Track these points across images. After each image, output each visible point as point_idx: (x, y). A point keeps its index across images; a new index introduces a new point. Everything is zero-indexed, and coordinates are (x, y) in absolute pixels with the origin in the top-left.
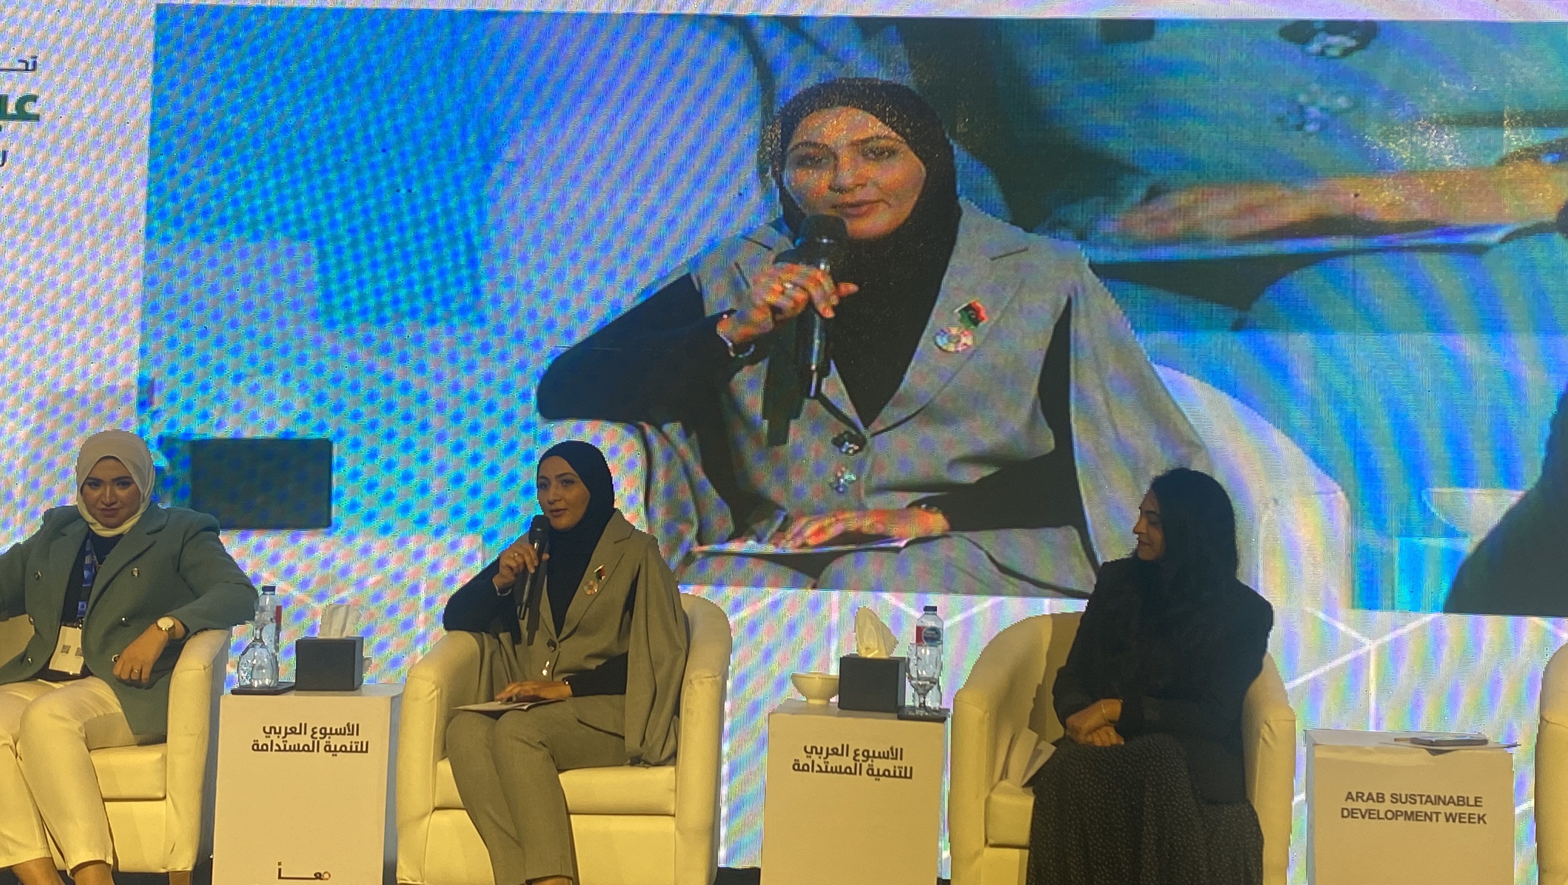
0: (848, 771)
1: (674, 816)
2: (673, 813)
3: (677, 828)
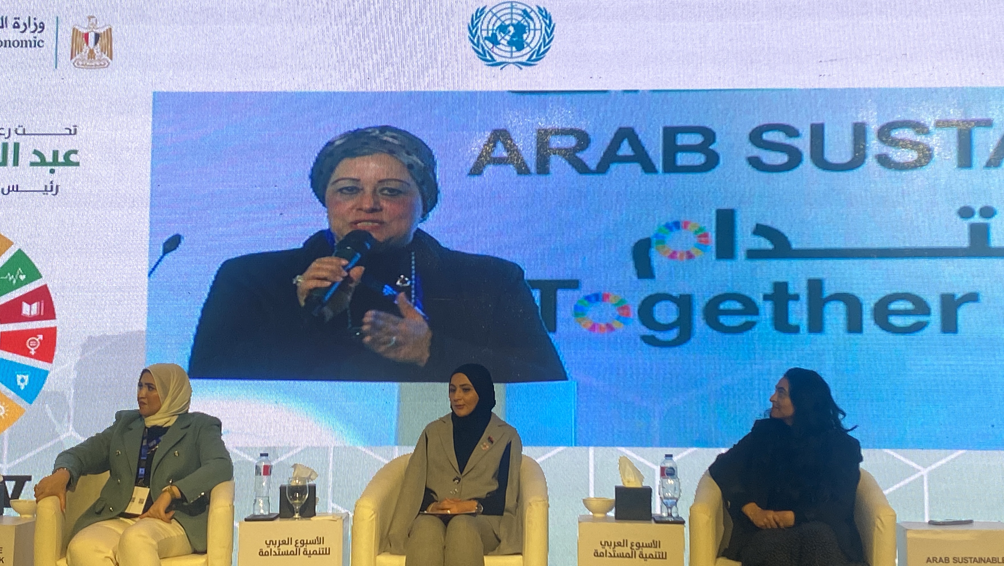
0: (628, 556)
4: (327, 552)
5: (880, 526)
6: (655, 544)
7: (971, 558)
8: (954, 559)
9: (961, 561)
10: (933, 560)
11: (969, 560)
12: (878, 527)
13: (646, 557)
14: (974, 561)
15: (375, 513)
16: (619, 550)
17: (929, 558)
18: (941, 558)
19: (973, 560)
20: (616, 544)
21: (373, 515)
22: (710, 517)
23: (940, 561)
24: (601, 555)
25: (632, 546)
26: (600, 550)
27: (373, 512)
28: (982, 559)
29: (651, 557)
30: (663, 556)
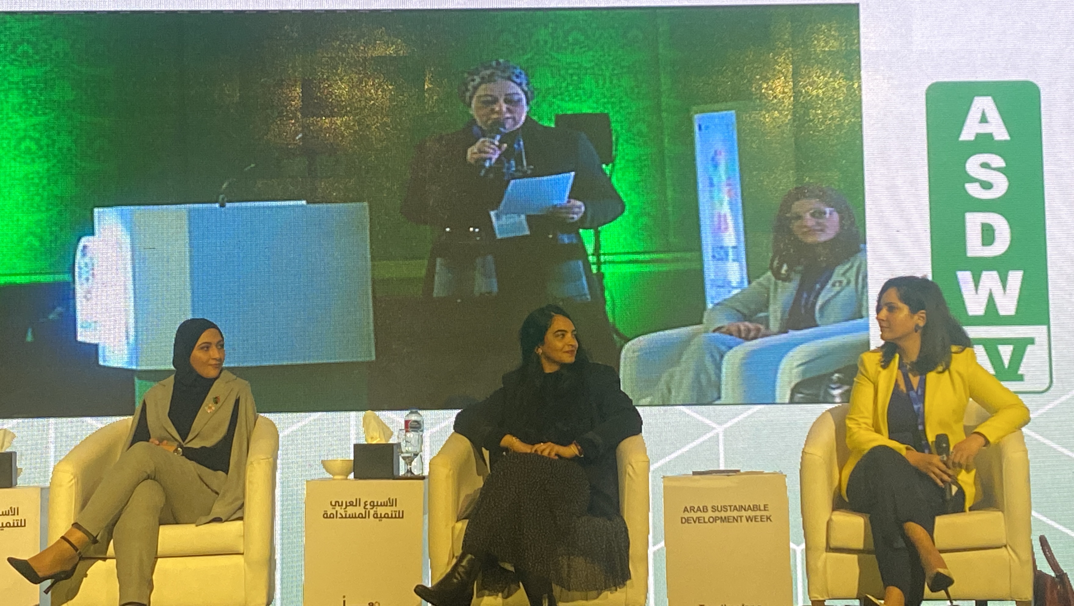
0: (361, 516)
1: (243, 554)
2: (242, 552)
3: (245, 561)
4: (21, 524)
5: (631, 473)
6: (392, 502)
7: (730, 506)
8: (712, 508)
9: (719, 509)
10: (691, 510)
11: (729, 508)
12: (629, 474)
13: (381, 517)
14: (734, 510)
15: (74, 478)
16: (351, 510)
17: (686, 507)
18: (699, 507)
19: (732, 508)
20: (348, 504)
21: (72, 480)
22: (450, 470)
23: (697, 510)
24: (331, 517)
25: (366, 505)
26: (330, 511)
27: (72, 477)
28: (742, 506)
29: (386, 516)
30: (400, 515)
